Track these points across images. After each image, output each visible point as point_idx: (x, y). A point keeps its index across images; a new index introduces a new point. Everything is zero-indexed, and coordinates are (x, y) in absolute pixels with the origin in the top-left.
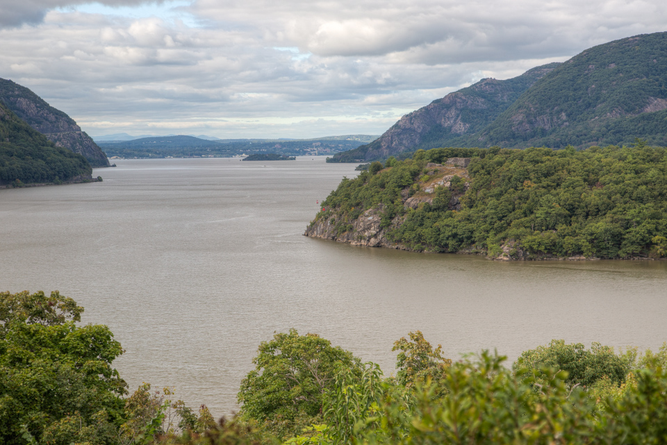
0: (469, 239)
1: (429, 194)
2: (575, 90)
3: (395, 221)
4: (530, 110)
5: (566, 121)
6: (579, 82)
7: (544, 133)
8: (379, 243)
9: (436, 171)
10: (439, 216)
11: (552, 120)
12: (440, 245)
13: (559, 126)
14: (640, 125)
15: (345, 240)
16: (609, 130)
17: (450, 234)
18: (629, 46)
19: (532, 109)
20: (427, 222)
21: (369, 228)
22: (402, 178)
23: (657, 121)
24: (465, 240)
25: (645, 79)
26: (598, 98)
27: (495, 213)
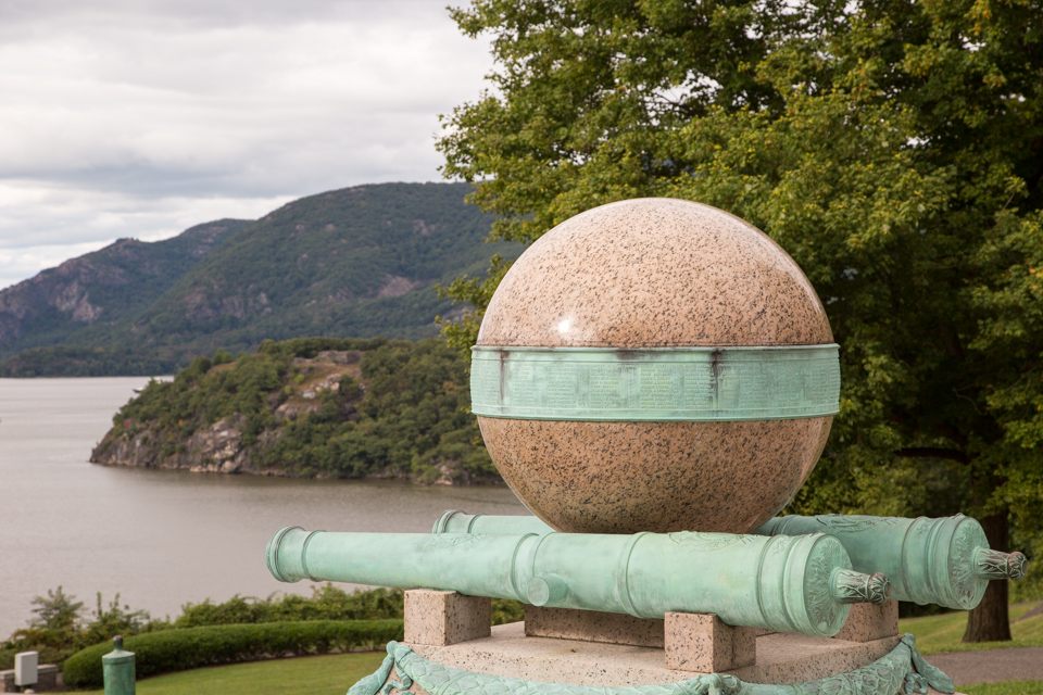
0: (384, 460)
1: (308, 400)
2: (278, 260)
3: (264, 437)
4: (213, 289)
5: (267, 306)
6: (284, 248)
7: (234, 323)
8: (237, 469)
9: (311, 369)
10: (333, 430)
11: (246, 303)
12: (341, 469)
13: (258, 312)
14: (380, 313)
15: (175, 466)
16: (337, 321)
17: (355, 452)
18: (351, 200)
19: (216, 287)
20: (317, 438)
21: (222, 447)
22: (266, 377)
23: (404, 308)
24: (376, 461)
25: (377, 248)
26: (312, 274)
27: (415, 425)
